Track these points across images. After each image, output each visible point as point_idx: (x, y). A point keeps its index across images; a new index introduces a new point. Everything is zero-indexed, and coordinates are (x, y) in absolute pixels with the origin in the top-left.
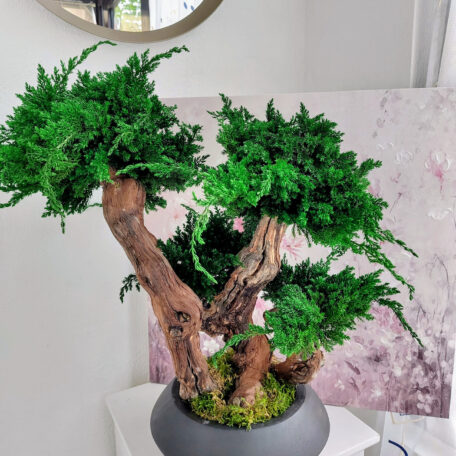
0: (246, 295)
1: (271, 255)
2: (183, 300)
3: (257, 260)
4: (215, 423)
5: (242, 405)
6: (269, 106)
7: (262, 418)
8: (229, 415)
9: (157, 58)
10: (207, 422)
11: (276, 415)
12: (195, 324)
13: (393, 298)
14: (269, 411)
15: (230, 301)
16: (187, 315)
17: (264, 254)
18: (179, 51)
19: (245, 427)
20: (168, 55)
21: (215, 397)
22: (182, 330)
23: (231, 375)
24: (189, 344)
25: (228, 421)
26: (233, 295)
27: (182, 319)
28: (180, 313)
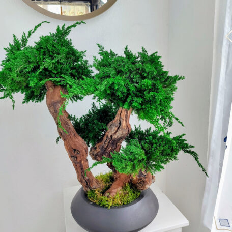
0: (113, 144)
1: (124, 124)
2: (76, 143)
3: (116, 126)
4: (94, 204)
5: (108, 197)
6: (126, 49)
7: (117, 204)
8: (101, 201)
9: (69, 28)
10: (91, 203)
11: (125, 203)
12: (83, 156)
13: (192, 149)
14: (121, 201)
15: (105, 146)
16: (78, 151)
17: (120, 123)
18: (80, 24)
19: (107, 207)
20: (74, 26)
21: (96, 192)
22: (76, 158)
23: (109, 182)
24: (81, 165)
25: (100, 204)
26: (107, 143)
27: (76, 153)
28: (75, 150)
